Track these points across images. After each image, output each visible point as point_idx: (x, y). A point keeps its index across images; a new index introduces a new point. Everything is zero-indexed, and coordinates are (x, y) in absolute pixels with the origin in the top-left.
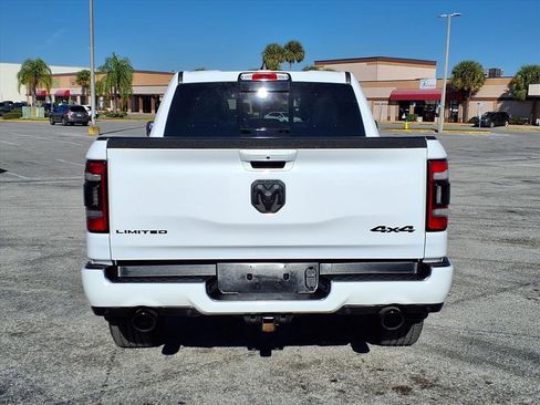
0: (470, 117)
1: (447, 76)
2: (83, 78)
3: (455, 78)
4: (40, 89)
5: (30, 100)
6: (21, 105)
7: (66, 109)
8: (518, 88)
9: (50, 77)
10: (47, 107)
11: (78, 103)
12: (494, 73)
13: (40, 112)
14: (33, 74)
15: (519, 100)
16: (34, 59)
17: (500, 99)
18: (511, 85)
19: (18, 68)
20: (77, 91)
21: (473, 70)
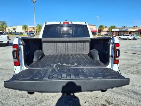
0: (102, 35)
1: (98, 28)
2: (34, 28)
3: (99, 28)
4: (26, 30)
5: (25, 32)
6: (23, 33)
7: (30, 34)
8: (110, 30)
9: (28, 28)
10: (28, 33)
11: (33, 33)
12: (106, 27)
13: (26, 34)
14: (25, 27)
15: (110, 32)
16: (25, 25)
17: (107, 32)
18: (109, 29)
19: (22, 26)
20: (33, 30)
21: (102, 26)
